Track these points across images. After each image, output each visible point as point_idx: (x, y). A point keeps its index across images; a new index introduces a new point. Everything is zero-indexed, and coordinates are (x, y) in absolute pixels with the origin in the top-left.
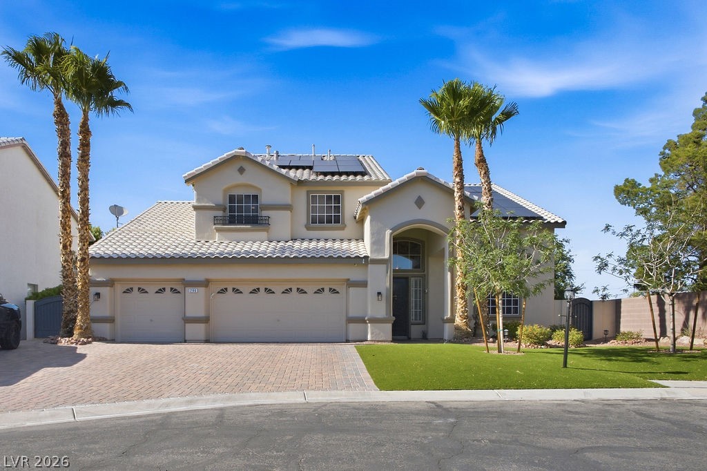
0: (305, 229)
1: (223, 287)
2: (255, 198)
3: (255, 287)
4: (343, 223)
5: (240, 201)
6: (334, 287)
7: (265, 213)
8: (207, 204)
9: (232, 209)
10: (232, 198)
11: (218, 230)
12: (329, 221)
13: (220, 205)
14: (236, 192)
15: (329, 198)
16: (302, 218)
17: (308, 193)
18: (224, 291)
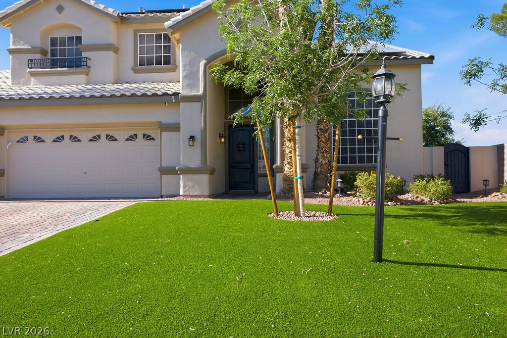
0: (132, 72)
1: (23, 135)
2: (79, 39)
3: (59, 134)
4: (175, 63)
5: (62, 43)
6: (148, 133)
7: (84, 54)
8: (23, 47)
9: (53, 53)
10: (54, 42)
11: (33, 74)
12: (159, 63)
13: (38, 47)
14: (60, 34)
15: (158, 37)
16: (129, 60)
17: (135, 32)
18: (24, 140)
